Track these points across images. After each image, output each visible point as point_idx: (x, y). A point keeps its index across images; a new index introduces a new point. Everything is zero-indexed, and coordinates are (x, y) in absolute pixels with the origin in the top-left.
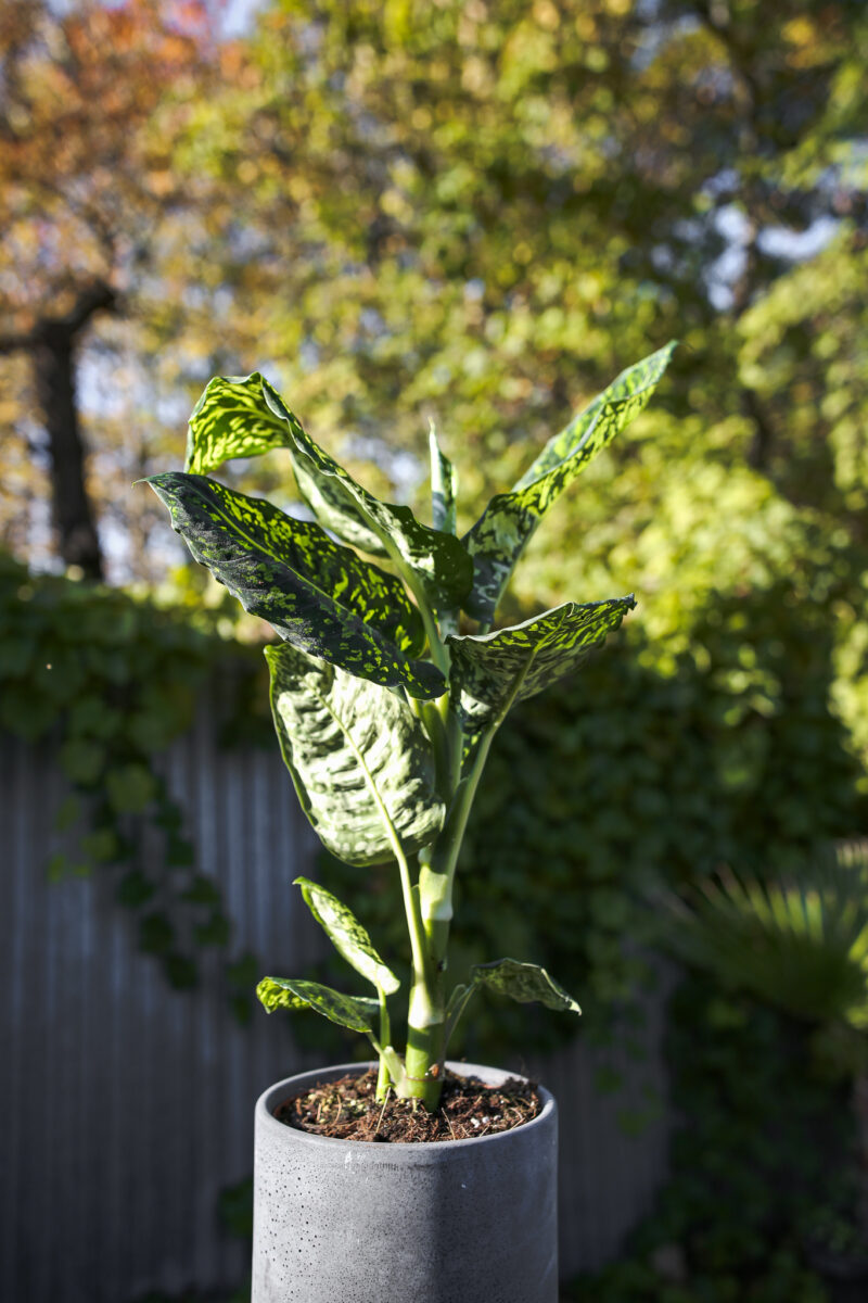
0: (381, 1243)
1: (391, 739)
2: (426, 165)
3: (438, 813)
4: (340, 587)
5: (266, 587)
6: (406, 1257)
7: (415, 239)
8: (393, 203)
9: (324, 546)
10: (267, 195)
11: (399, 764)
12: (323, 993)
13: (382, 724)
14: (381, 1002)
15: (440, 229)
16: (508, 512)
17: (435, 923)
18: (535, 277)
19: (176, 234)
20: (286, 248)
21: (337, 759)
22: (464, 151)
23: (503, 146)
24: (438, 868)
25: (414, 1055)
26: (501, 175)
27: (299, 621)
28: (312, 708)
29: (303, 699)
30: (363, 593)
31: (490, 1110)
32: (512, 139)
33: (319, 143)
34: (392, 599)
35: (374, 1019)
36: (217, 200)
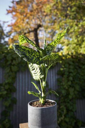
0: (36, 116)
1: (38, 69)
2: (71, 7)
3: (43, 76)
4: (33, 54)
5: (22, 55)
6: (38, 118)
7: (70, 15)
8: (68, 12)
9: (32, 50)
10: (55, 13)
11: (39, 71)
12: (34, 93)
13: (37, 67)
14: (40, 94)
15: (73, 14)
16: (50, 46)
17: (44, 86)
18: (83, 18)
19: (47, 18)
20: (57, 18)
21: (34, 71)
22: (75, 5)
23: (79, 4)
24: (44, 81)
25: (42, 99)
26: (79, 7)
27: (25, 58)
28: (32, 66)
29: (31, 65)
30: (36, 55)
31: (49, 105)
32: (80, 3)
33: (60, 7)
34: (39, 55)
35: (39, 95)
36: (50, 14)
